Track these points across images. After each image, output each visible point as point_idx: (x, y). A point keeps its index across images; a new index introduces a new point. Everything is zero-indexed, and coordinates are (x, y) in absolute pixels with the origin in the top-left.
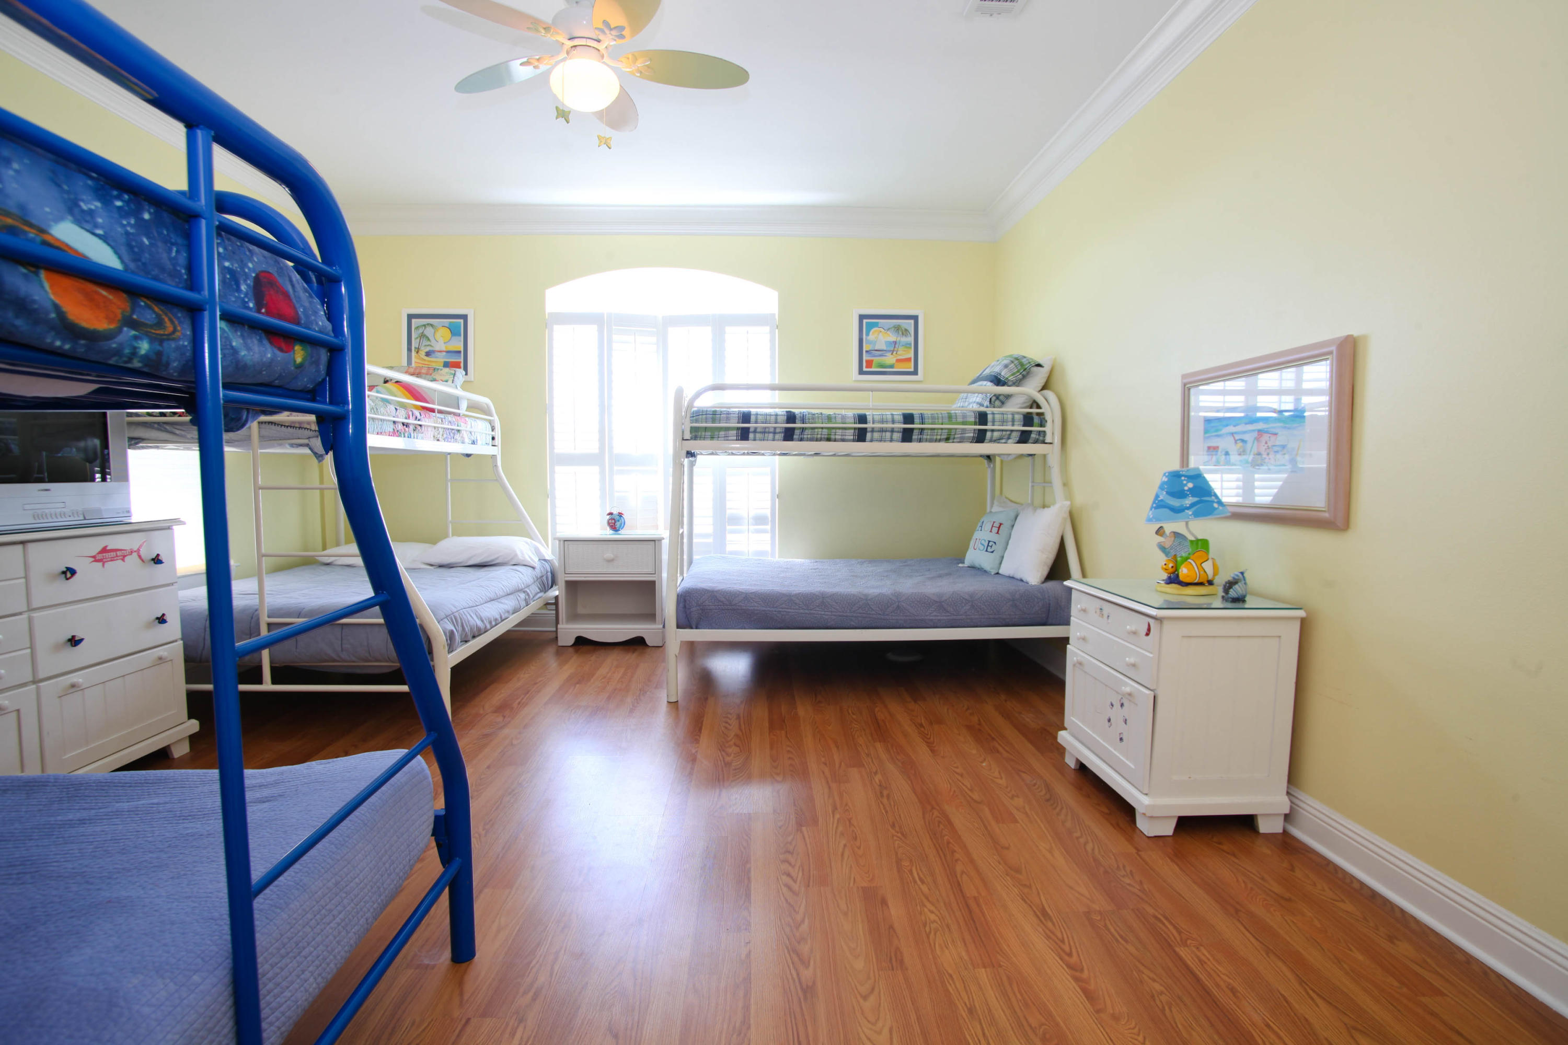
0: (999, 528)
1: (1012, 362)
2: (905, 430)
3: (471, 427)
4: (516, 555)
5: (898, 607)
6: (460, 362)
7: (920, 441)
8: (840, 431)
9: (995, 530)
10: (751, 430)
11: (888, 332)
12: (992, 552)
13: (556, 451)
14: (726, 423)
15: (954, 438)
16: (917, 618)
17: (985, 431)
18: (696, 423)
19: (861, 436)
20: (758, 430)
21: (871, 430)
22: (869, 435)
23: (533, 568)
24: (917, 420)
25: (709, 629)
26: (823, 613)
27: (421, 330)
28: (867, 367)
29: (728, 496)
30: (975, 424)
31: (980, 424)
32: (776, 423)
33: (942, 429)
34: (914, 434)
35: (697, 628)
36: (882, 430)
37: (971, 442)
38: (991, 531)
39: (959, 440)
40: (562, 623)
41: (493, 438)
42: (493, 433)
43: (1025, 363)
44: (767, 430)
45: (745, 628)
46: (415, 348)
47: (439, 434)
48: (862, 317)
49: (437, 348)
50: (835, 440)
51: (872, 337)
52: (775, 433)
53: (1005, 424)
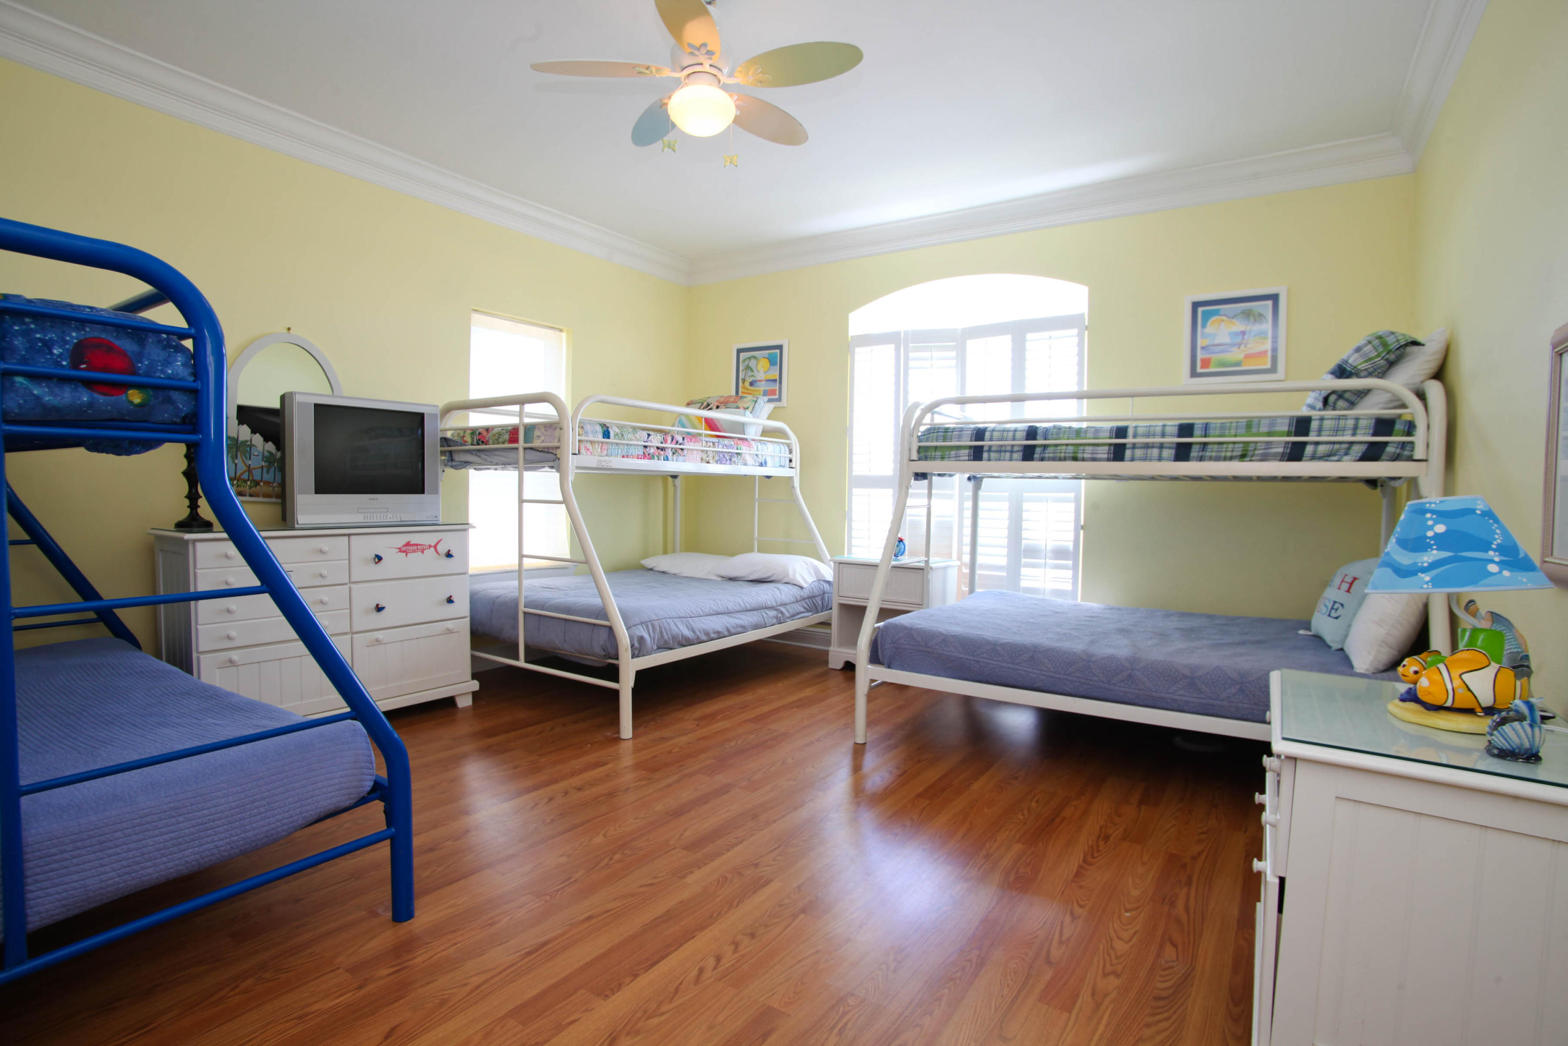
0: (1351, 584)
1: (1369, 342)
2: (1179, 445)
3: (758, 450)
4: (788, 574)
5: (1130, 676)
6: (775, 390)
7: (1201, 459)
8: (1091, 448)
9: (1345, 586)
10: (985, 449)
11: (1234, 320)
12: (1337, 618)
13: (854, 473)
14: (958, 441)
15: (1253, 456)
16: (1154, 694)
17: (1304, 444)
18: (926, 442)
19: (1118, 453)
20: (993, 449)
21: (1131, 446)
22: (1128, 453)
23: (802, 588)
24: (1197, 431)
25: (900, 670)
26: (1030, 670)
27: (746, 363)
28: (1202, 367)
29: (1025, 525)
30: (1289, 434)
31: (1296, 435)
32: (1014, 439)
33: (1234, 443)
34: (1193, 450)
35: (889, 667)
36: (1147, 446)
37: (1280, 460)
38: (1339, 588)
39: (1259, 458)
40: (834, 646)
41: (791, 461)
42: (790, 456)
43: (1390, 342)
44: (1003, 449)
45: (939, 676)
46: (742, 379)
47: (708, 456)
48: (1196, 305)
49: (758, 378)
50: (1083, 460)
51: (1210, 329)
52: (1012, 452)
53: (1339, 433)
